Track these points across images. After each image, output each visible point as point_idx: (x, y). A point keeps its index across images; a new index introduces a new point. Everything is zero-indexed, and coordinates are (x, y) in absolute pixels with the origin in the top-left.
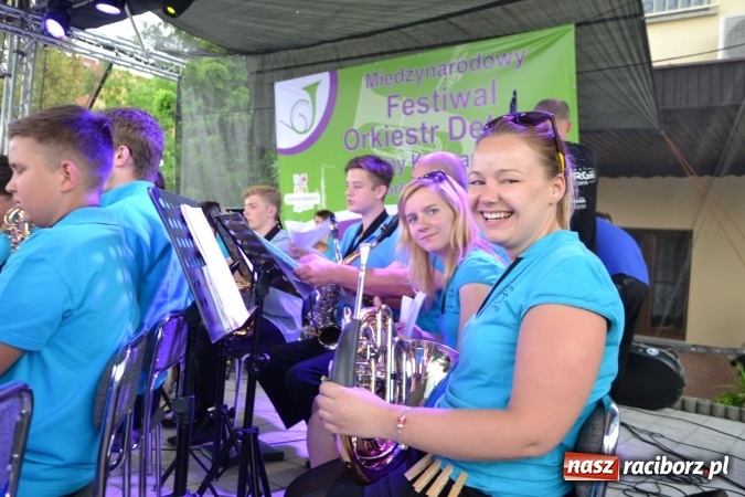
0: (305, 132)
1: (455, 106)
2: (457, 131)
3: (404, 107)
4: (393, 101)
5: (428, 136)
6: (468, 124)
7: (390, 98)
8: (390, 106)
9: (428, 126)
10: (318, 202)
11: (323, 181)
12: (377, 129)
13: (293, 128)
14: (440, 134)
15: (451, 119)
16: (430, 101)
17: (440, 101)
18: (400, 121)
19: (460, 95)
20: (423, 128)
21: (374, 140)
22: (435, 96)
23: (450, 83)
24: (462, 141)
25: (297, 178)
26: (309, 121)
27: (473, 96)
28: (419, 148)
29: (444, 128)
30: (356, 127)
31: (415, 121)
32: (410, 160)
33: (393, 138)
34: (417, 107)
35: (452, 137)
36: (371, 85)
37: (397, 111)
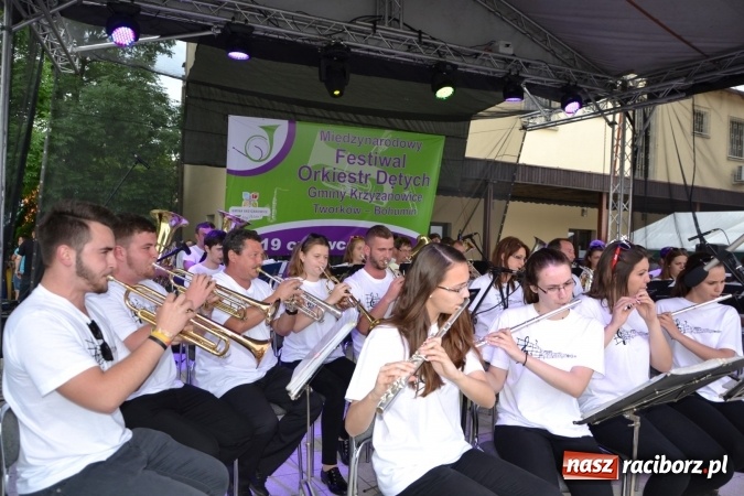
0: (260, 161)
1: (382, 164)
2: (382, 178)
3: (348, 159)
4: (341, 153)
5: (363, 180)
6: (388, 176)
7: (338, 151)
8: (338, 156)
9: (364, 173)
10: (268, 214)
11: (275, 199)
12: (326, 169)
13: (247, 156)
14: (371, 179)
15: (379, 172)
16: (367, 159)
17: (373, 160)
18: (344, 166)
19: (385, 159)
20: (361, 174)
21: (323, 176)
22: (370, 156)
23: (380, 151)
24: (384, 185)
25: (246, 195)
26: (265, 153)
27: (393, 161)
28: (356, 186)
29: (374, 176)
30: (309, 165)
31: (356, 169)
32: (349, 192)
33: (339, 177)
34: (357, 160)
35: (378, 182)
36: (324, 138)
37: (343, 161)
